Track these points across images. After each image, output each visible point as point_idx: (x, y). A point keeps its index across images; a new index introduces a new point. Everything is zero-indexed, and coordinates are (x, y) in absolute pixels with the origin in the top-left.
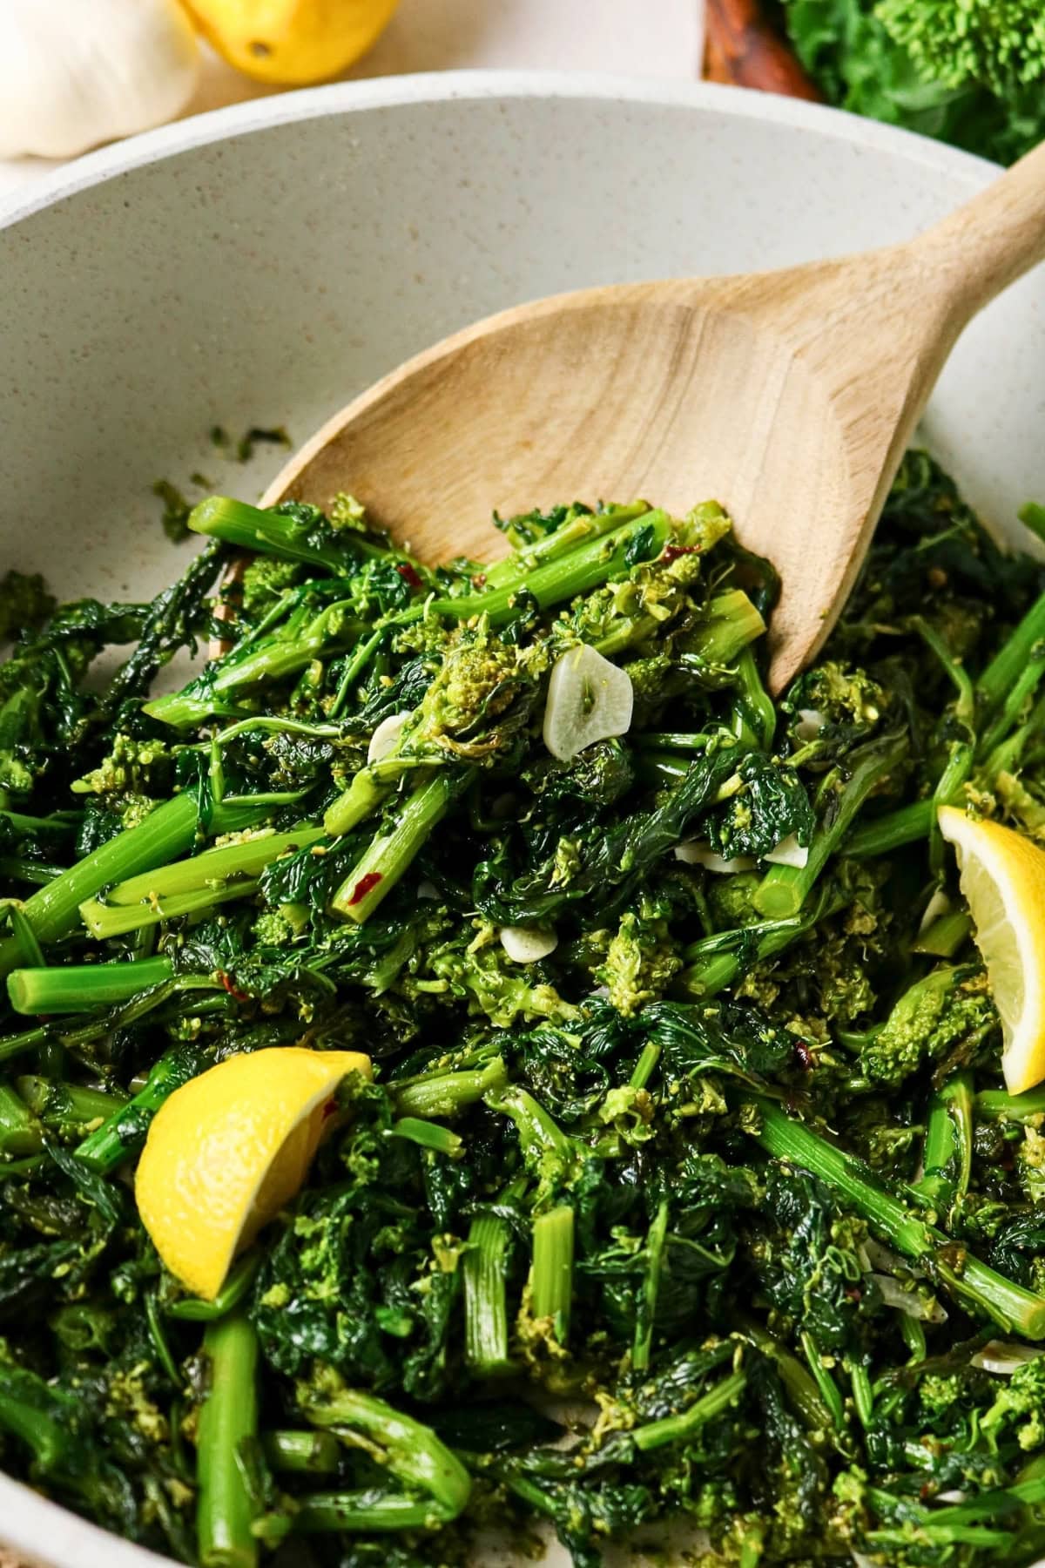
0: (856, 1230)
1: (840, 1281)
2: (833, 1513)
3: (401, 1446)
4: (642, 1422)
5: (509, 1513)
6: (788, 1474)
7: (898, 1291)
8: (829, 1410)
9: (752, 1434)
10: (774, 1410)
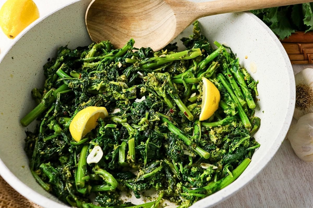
0: (181, 143)
1: (177, 150)
2: (176, 189)
3: (107, 177)
4: (145, 173)
5: (126, 189)
6: (170, 182)
7: (188, 152)
8: (177, 172)
9: (163, 175)
10: (167, 172)
